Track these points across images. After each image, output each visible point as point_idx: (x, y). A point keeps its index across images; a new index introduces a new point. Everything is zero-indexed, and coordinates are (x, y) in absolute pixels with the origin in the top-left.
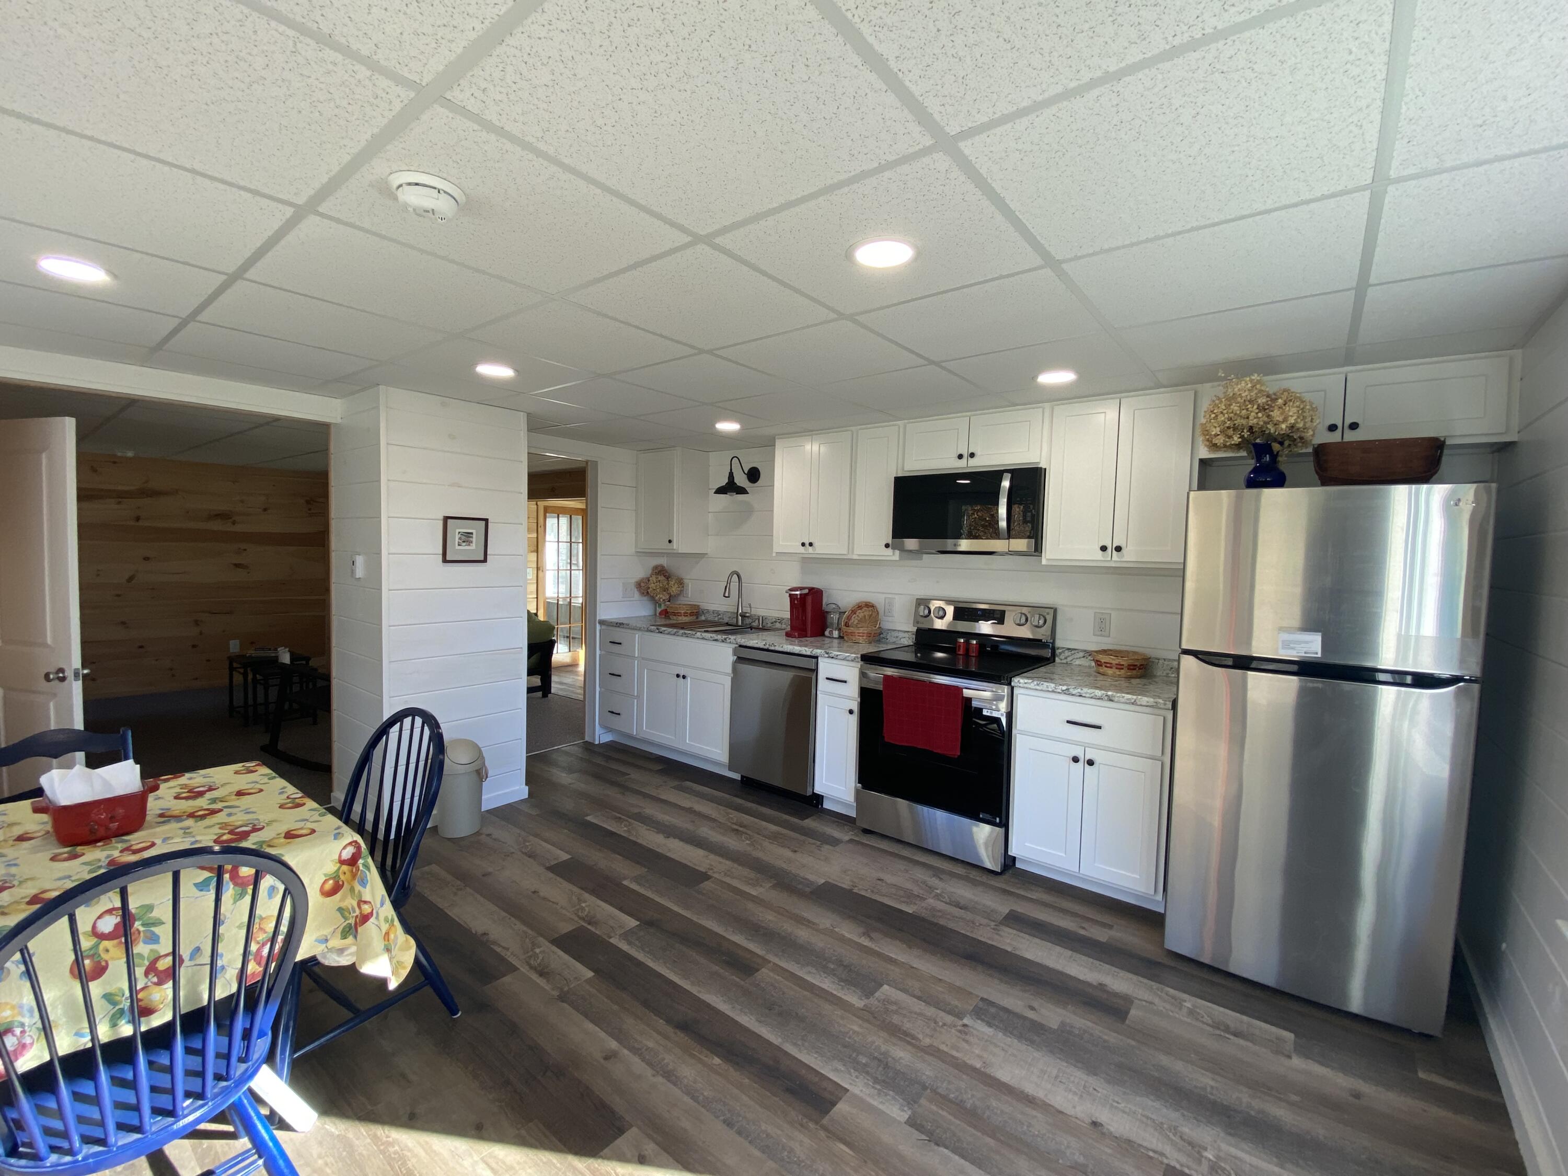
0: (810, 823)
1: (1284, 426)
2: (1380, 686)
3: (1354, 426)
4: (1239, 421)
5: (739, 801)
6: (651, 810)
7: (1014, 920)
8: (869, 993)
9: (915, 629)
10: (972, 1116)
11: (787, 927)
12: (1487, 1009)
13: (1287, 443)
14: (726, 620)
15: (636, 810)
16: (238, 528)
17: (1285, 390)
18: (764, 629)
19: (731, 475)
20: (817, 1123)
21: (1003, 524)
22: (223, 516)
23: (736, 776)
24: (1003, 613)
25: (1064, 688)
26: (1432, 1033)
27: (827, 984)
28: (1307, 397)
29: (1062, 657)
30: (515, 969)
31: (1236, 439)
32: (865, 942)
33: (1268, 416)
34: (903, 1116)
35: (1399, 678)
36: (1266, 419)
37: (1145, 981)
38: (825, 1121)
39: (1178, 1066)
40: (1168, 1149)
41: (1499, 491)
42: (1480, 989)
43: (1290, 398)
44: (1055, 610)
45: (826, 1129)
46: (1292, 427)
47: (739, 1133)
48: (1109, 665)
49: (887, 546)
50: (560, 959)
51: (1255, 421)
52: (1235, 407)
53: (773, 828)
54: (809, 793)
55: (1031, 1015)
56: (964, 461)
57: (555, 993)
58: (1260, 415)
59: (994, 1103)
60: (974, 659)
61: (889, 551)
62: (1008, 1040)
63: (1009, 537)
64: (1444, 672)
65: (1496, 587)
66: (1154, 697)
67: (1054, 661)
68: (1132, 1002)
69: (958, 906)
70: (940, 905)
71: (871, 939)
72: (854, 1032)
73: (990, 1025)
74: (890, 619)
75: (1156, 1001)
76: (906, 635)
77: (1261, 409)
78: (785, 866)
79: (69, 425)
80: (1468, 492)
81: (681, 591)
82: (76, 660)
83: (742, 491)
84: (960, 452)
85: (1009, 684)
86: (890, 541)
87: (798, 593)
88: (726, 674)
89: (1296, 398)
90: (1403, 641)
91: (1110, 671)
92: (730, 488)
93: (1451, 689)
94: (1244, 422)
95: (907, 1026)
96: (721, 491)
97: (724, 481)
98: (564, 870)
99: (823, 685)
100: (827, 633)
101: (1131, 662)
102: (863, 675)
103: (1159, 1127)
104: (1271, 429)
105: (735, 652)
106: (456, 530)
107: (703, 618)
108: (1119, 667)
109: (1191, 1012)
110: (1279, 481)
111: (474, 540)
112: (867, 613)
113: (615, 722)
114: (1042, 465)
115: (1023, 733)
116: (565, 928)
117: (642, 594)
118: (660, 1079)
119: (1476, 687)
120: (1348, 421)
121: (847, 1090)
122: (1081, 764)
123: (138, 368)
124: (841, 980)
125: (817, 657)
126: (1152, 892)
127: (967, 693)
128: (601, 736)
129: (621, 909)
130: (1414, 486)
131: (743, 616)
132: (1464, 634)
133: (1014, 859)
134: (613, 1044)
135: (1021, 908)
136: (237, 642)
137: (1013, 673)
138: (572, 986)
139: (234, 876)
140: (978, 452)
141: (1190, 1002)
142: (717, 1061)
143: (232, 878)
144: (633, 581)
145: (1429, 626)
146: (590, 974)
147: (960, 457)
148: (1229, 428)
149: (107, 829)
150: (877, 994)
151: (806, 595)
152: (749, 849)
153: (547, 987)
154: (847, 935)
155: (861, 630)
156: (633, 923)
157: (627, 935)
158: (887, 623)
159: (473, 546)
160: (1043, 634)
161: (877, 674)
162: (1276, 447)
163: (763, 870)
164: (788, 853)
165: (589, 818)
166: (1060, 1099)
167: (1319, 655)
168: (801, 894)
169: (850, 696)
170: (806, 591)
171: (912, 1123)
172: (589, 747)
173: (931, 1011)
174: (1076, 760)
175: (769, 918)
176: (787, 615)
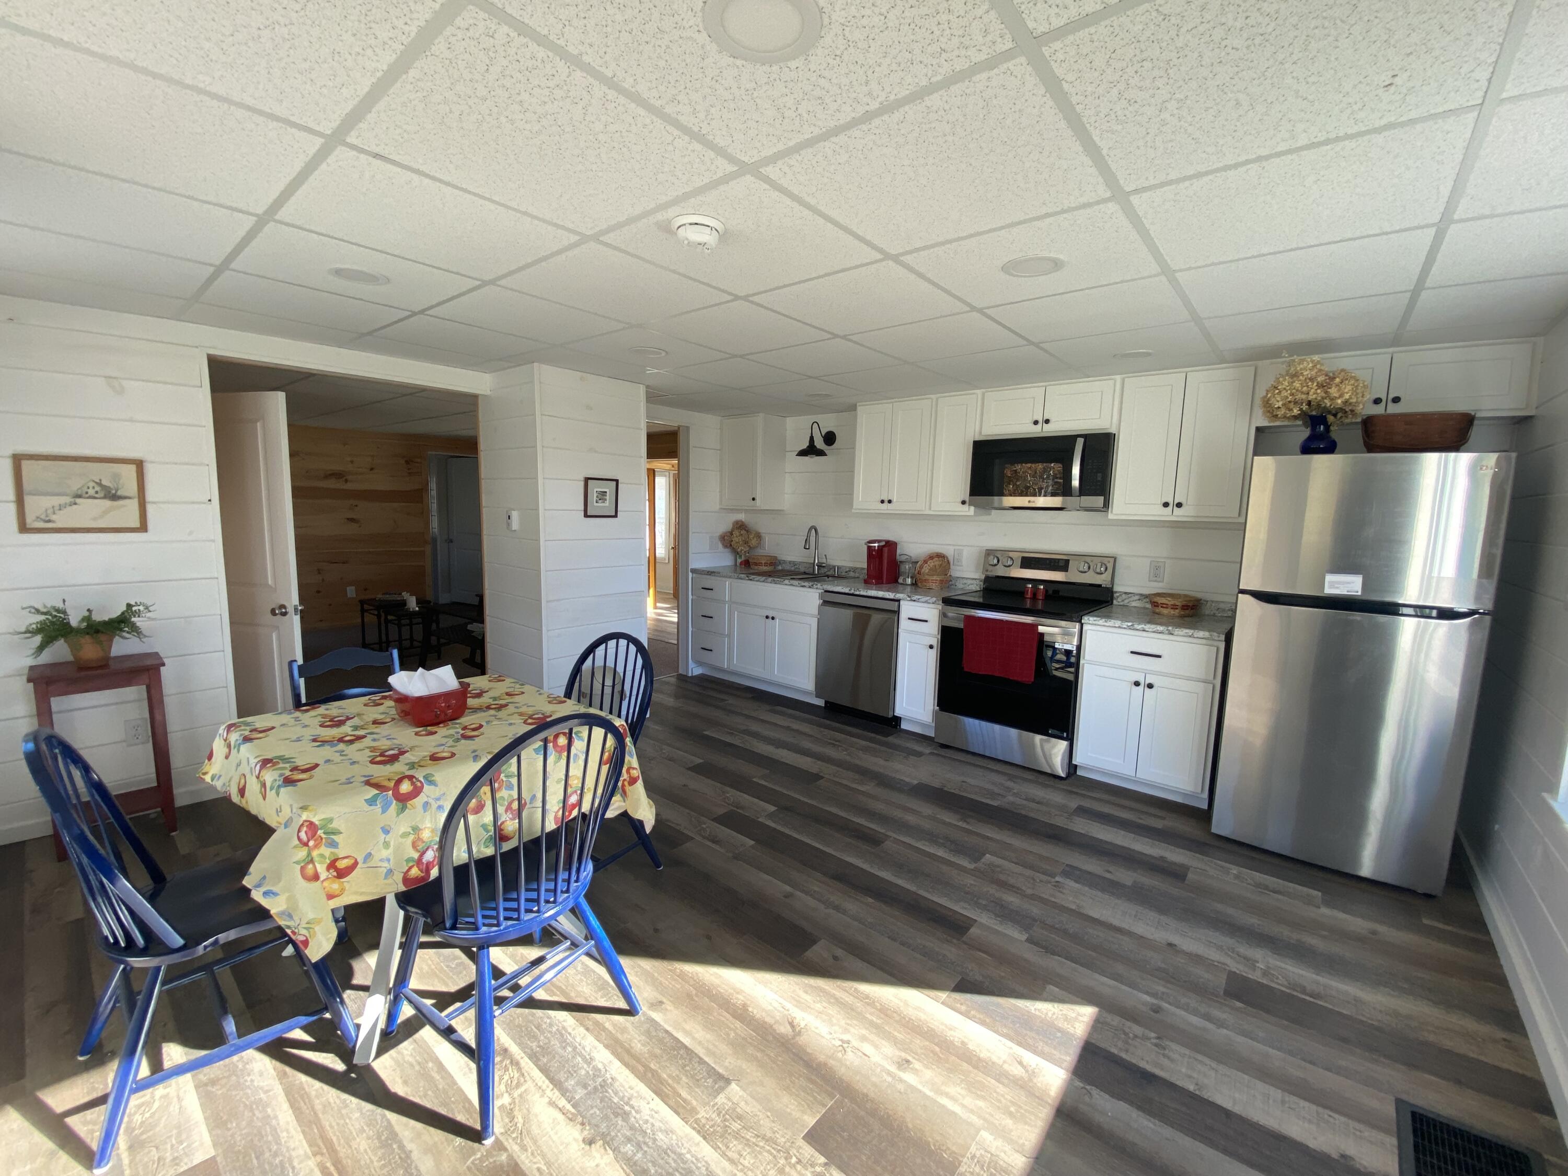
0: (891, 739)
1: (1339, 401)
2: (1402, 618)
3: (1396, 400)
4: (1300, 396)
5: (828, 722)
6: (755, 727)
7: (1082, 811)
8: (976, 859)
9: (983, 577)
10: (1075, 938)
11: (898, 814)
12: (1479, 877)
13: (1339, 415)
14: (802, 569)
15: (745, 728)
16: (349, 486)
17: (1343, 370)
18: (840, 577)
19: (812, 439)
20: (958, 940)
21: (1076, 483)
22: (339, 475)
23: (820, 702)
24: (1067, 561)
25: (1130, 624)
26: (1433, 893)
27: (940, 853)
28: (1357, 374)
29: (1119, 600)
30: (692, 838)
31: (1296, 412)
32: (964, 825)
33: (1326, 392)
34: (1024, 937)
35: (1422, 611)
36: (1324, 395)
37: (1197, 855)
38: (964, 939)
39: (1230, 911)
40: (1228, 961)
41: (1518, 458)
42: (1473, 862)
43: (1346, 376)
44: (1115, 559)
45: (965, 943)
46: (1346, 402)
47: (903, 944)
48: (1165, 606)
49: (963, 503)
50: (724, 832)
51: (1314, 396)
52: (1297, 385)
53: (864, 743)
54: (890, 716)
55: (1108, 875)
56: (1039, 427)
57: (730, 855)
58: (1319, 391)
59: (1091, 931)
60: (1040, 602)
61: (966, 507)
62: (1094, 892)
63: (1080, 495)
64: (1462, 607)
65: (1510, 539)
66: (1209, 631)
67: (1112, 603)
68: (1188, 869)
69: (1033, 801)
70: (1019, 801)
71: (968, 823)
72: (971, 885)
73: (1076, 882)
74: (958, 568)
75: (1208, 868)
76: (974, 582)
77: (1320, 386)
78: (881, 771)
79: (280, 398)
80: (1491, 459)
81: (759, 543)
82: (295, 599)
83: (821, 453)
84: (1035, 418)
85: (1080, 621)
86: (967, 498)
87: (876, 545)
88: (812, 616)
89: (1352, 377)
90: (1427, 581)
91: (1165, 611)
92: (811, 450)
93: (1469, 619)
94: (1304, 397)
95: (1012, 881)
96: (803, 453)
97: (805, 445)
98: (702, 770)
99: (904, 624)
100: (900, 580)
101: (1184, 603)
102: (943, 615)
103: (1220, 948)
104: (1328, 403)
105: (821, 596)
106: (594, 488)
107: (780, 568)
108: (1174, 607)
109: (1237, 877)
110: (1330, 448)
111: (608, 498)
112: (937, 563)
113: (707, 657)
114: (1113, 430)
115: (1090, 663)
116: (721, 811)
117: (725, 546)
118: (831, 911)
119: (1488, 618)
120: (1391, 396)
121: (976, 921)
122: (1141, 688)
123: (337, 349)
124: (951, 850)
125: (899, 601)
126: (1199, 790)
127: (1041, 629)
128: (695, 670)
129: (758, 798)
130: (1444, 454)
131: (820, 566)
132: (1479, 576)
133: (1076, 766)
134: (788, 889)
135: (1087, 804)
136: (353, 588)
137: (1081, 613)
138: (741, 850)
139: (556, 745)
140: (1052, 419)
141: (1235, 870)
142: (870, 900)
143: (554, 747)
144: (718, 534)
145: (1449, 567)
146: (752, 842)
147: (1036, 423)
148: (1290, 402)
149: (446, 715)
150: (983, 860)
151: (883, 546)
152: (848, 758)
153: (722, 850)
154: (947, 820)
155: (935, 578)
156: (772, 808)
157: (771, 816)
158: (955, 572)
159: (607, 504)
160: (1102, 580)
161: (956, 616)
162: (1330, 418)
163: (865, 773)
164: (881, 762)
165: (706, 733)
166: (1140, 928)
167: (1359, 593)
168: (900, 791)
169: (930, 633)
170: (883, 543)
171: (1030, 940)
172: (683, 678)
173: (1028, 872)
174: (1137, 684)
175: (879, 807)
176: (865, 566)
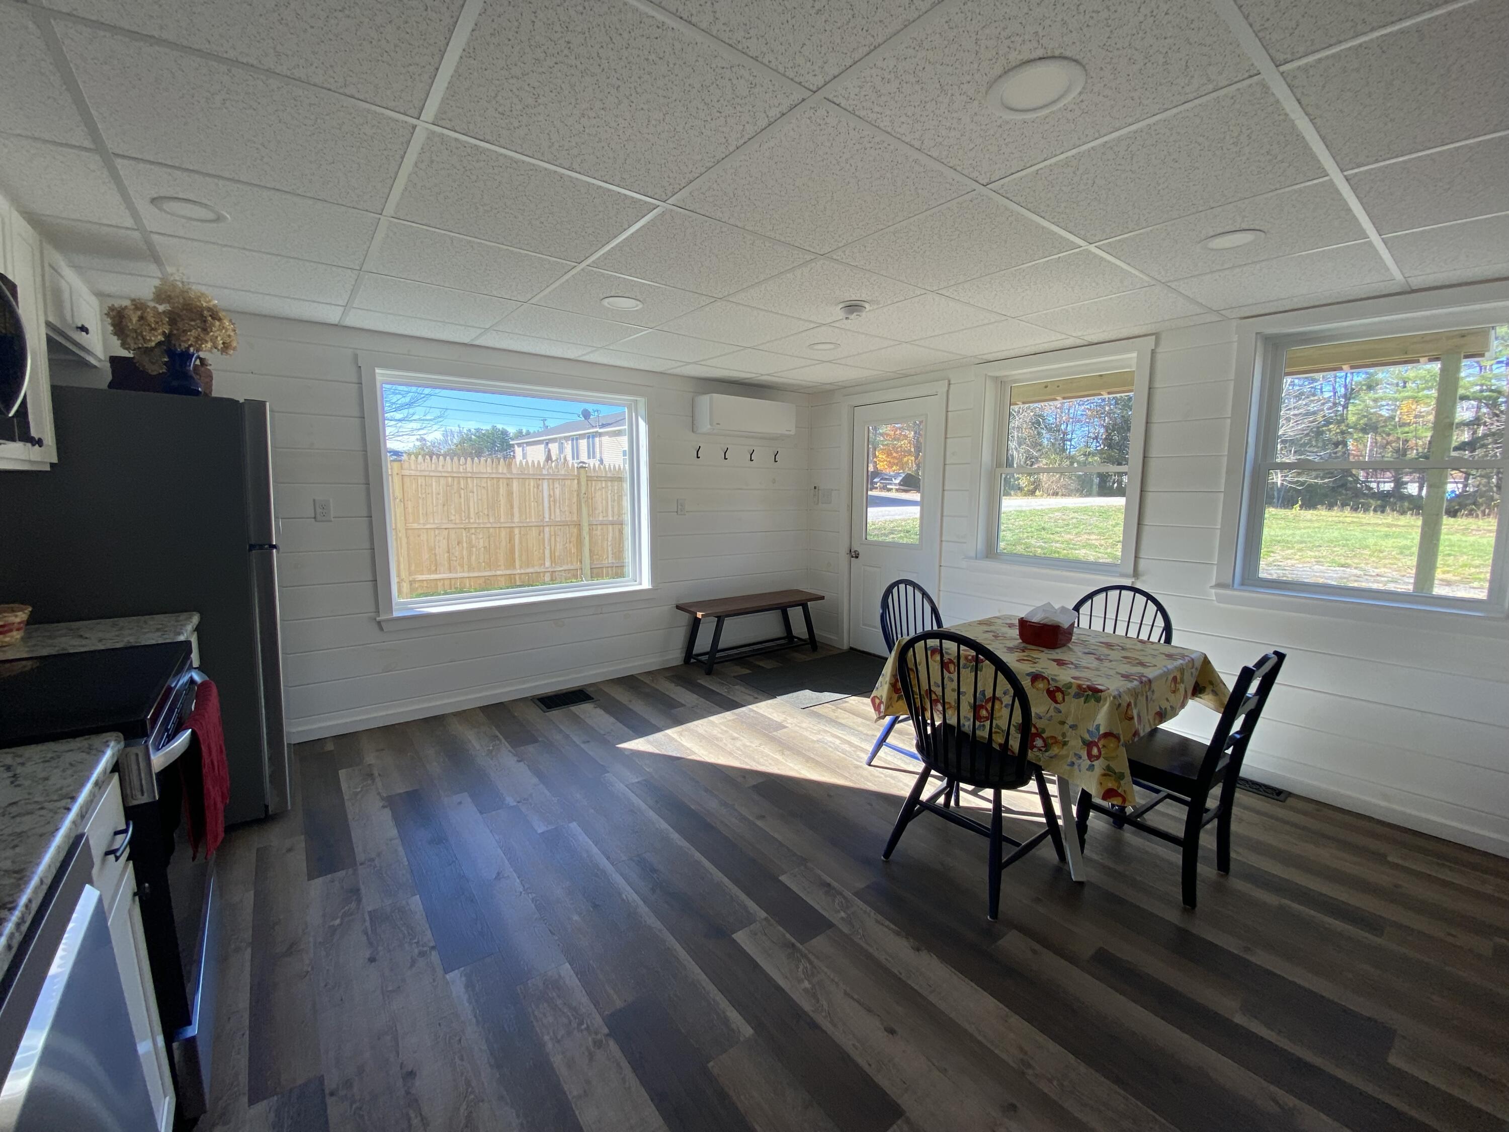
30: (856, 894)
50: (818, 902)
57: (809, 865)
134: (759, 823)
138: (797, 870)
146: (782, 878)
153: (819, 872)
157: (747, 920)
